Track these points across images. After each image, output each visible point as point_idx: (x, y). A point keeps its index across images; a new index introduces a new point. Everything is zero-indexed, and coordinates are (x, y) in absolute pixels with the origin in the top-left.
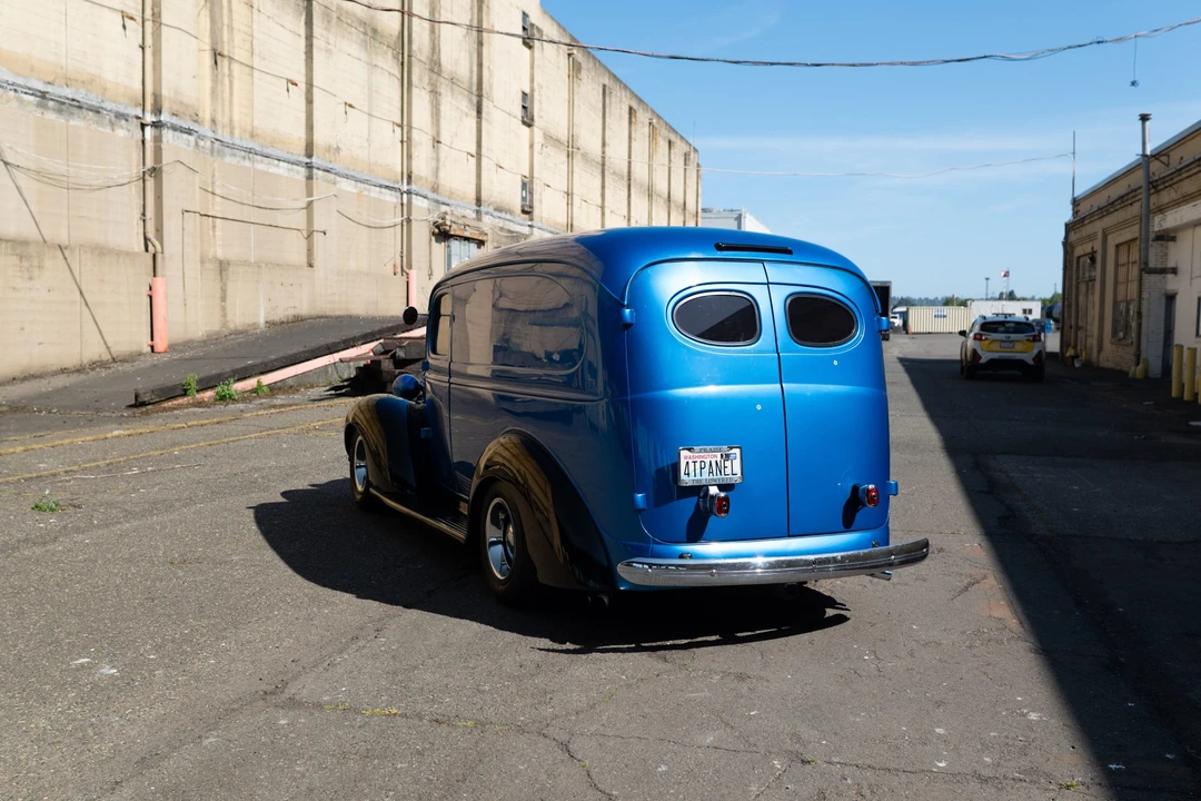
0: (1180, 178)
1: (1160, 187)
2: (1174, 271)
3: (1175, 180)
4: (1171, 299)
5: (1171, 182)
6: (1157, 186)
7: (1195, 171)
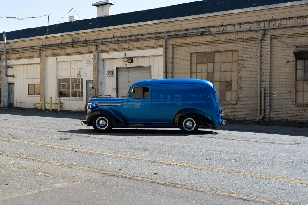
0: (22, 52)
1: (9, 53)
2: (13, 77)
3: (19, 52)
4: (10, 84)
5: (17, 52)
6: (8, 52)
7: (31, 51)
